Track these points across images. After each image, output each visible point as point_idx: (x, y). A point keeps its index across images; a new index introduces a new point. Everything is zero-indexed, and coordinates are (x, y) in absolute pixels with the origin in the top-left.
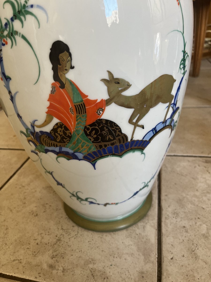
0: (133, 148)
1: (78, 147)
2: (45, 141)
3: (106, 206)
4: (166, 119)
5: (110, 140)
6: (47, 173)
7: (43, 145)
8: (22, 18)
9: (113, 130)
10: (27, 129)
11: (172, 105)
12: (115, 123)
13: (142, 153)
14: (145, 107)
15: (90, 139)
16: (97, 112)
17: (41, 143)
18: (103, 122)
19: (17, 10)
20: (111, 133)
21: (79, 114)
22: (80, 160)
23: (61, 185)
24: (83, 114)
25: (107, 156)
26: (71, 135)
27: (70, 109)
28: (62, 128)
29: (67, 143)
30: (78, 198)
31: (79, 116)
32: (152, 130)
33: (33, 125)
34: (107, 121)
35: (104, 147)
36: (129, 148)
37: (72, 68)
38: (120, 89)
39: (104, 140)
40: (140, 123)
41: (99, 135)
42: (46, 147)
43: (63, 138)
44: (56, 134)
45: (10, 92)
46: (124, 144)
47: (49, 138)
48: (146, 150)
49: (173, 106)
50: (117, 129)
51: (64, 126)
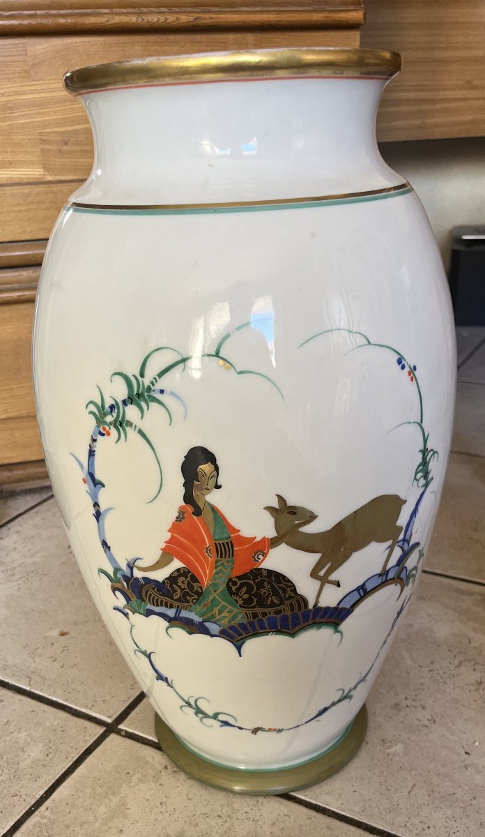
0: (317, 620)
1: (212, 613)
2: (150, 595)
3: (256, 734)
4: (387, 568)
5: (273, 605)
6: (137, 652)
7: (143, 600)
8: (143, 404)
9: (280, 588)
10: (117, 570)
11: (401, 544)
12: (284, 576)
13: (337, 631)
14: (342, 550)
15: (237, 601)
16: (254, 557)
17: (140, 597)
18: (264, 574)
19: (135, 392)
20: (275, 593)
21: (221, 557)
22: (212, 636)
23: (166, 680)
24: (227, 559)
25: (266, 633)
26: (202, 590)
27: (207, 548)
28: (186, 577)
29: (191, 604)
30: (199, 711)
31: (220, 561)
32: (357, 589)
33: (131, 565)
34: (270, 572)
35: (260, 617)
36: (310, 622)
37: (218, 487)
38: (296, 522)
39: (261, 604)
40: (333, 577)
41: (254, 595)
42: (149, 605)
43: (185, 594)
44: (174, 586)
45: (96, 505)
46: (300, 613)
47: (159, 590)
48: (343, 626)
49: (403, 544)
50: (288, 586)
51: (191, 574)
